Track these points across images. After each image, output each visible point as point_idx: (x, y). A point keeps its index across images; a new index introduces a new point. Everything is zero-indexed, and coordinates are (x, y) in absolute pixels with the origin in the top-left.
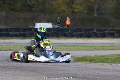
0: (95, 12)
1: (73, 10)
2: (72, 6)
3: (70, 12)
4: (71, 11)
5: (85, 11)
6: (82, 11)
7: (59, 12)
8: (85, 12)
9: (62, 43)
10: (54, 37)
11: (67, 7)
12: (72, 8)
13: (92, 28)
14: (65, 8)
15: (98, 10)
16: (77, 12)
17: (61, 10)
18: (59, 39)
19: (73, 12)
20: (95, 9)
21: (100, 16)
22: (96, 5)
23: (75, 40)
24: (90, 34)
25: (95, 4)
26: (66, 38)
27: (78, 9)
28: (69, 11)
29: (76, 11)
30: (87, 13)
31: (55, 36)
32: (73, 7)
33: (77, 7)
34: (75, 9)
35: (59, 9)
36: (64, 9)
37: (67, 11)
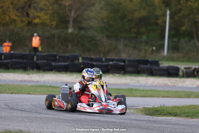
0: (71, 25)
1: (30, 20)
2: (30, 12)
3: (24, 24)
4: (27, 22)
5: (53, 23)
6: (48, 21)
7: (3, 22)
8: (52, 25)
9: (37, 82)
10: (17, 70)
11: (19, 14)
12: (28, 15)
13: (75, 54)
14: (16, 15)
15: (76, 21)
16: (36, 24)
17: (7, 18)
18: (28, 74)
19: (29, 23)
20: (71, 19)
21: (82, 32)
22: (73, 13)
23: (58, 76)
24: (82, 66)
25: (70, 11)
26: (39, 72)
27: (40, 19)
28: (22, 22)
29: (36, 21)
30: (57, 25)
31: (19, 68)
32: (31, 15)
33: (39, 14)
34: (34, 18)
35: (5, 17)
36: (14, 17)
37: (20, 22)
